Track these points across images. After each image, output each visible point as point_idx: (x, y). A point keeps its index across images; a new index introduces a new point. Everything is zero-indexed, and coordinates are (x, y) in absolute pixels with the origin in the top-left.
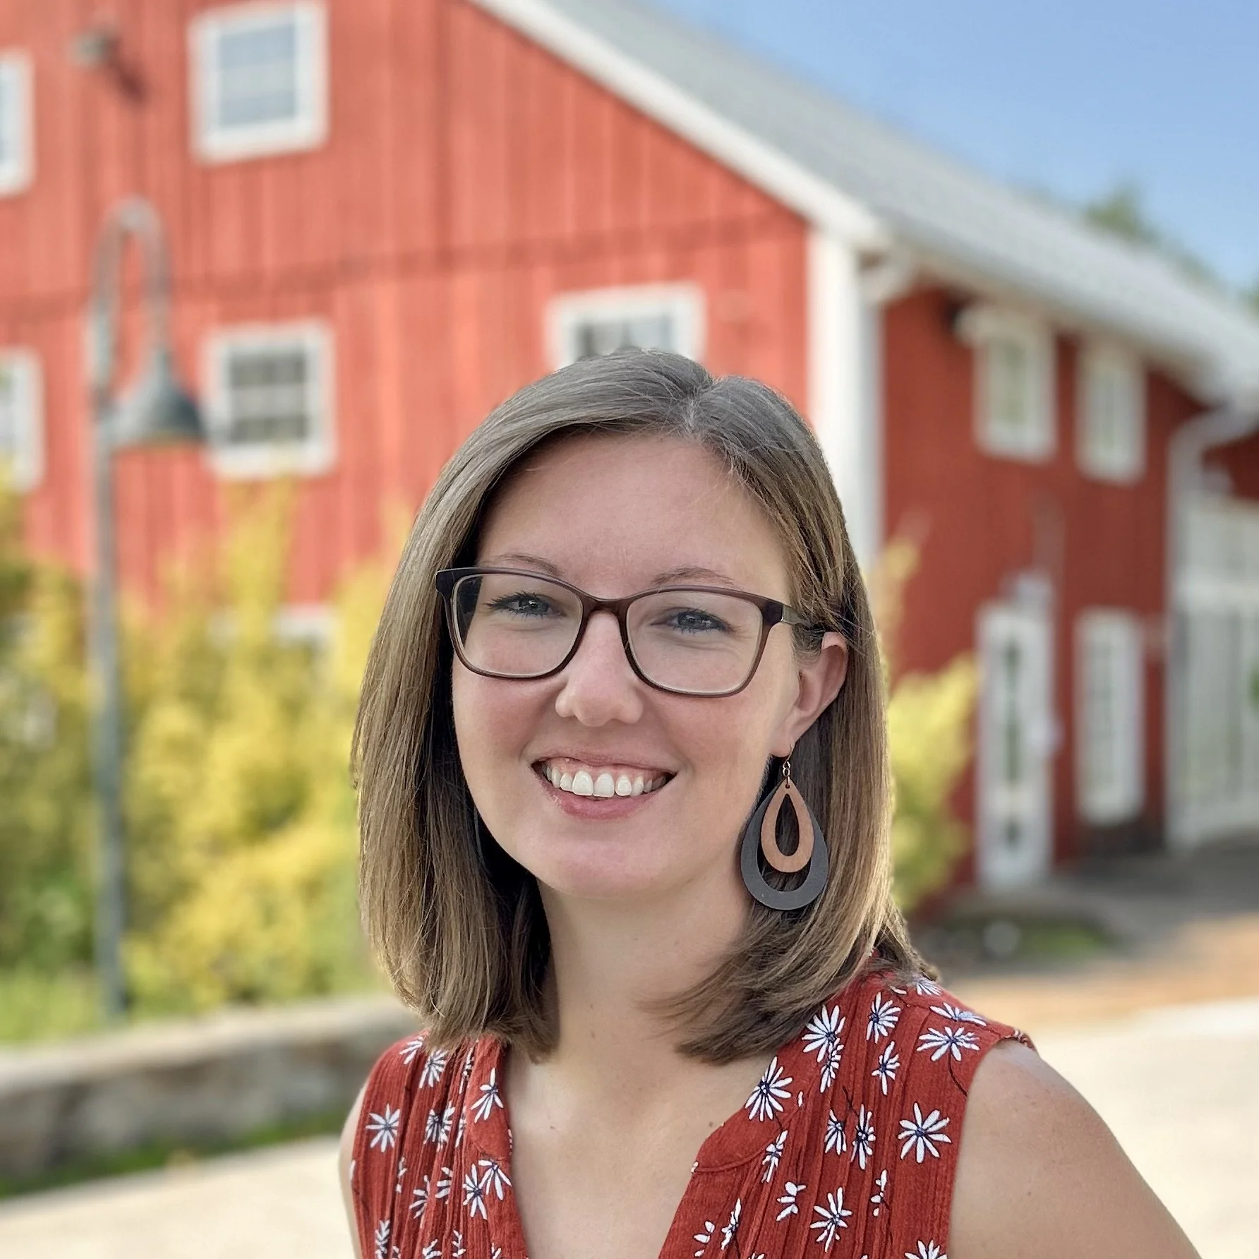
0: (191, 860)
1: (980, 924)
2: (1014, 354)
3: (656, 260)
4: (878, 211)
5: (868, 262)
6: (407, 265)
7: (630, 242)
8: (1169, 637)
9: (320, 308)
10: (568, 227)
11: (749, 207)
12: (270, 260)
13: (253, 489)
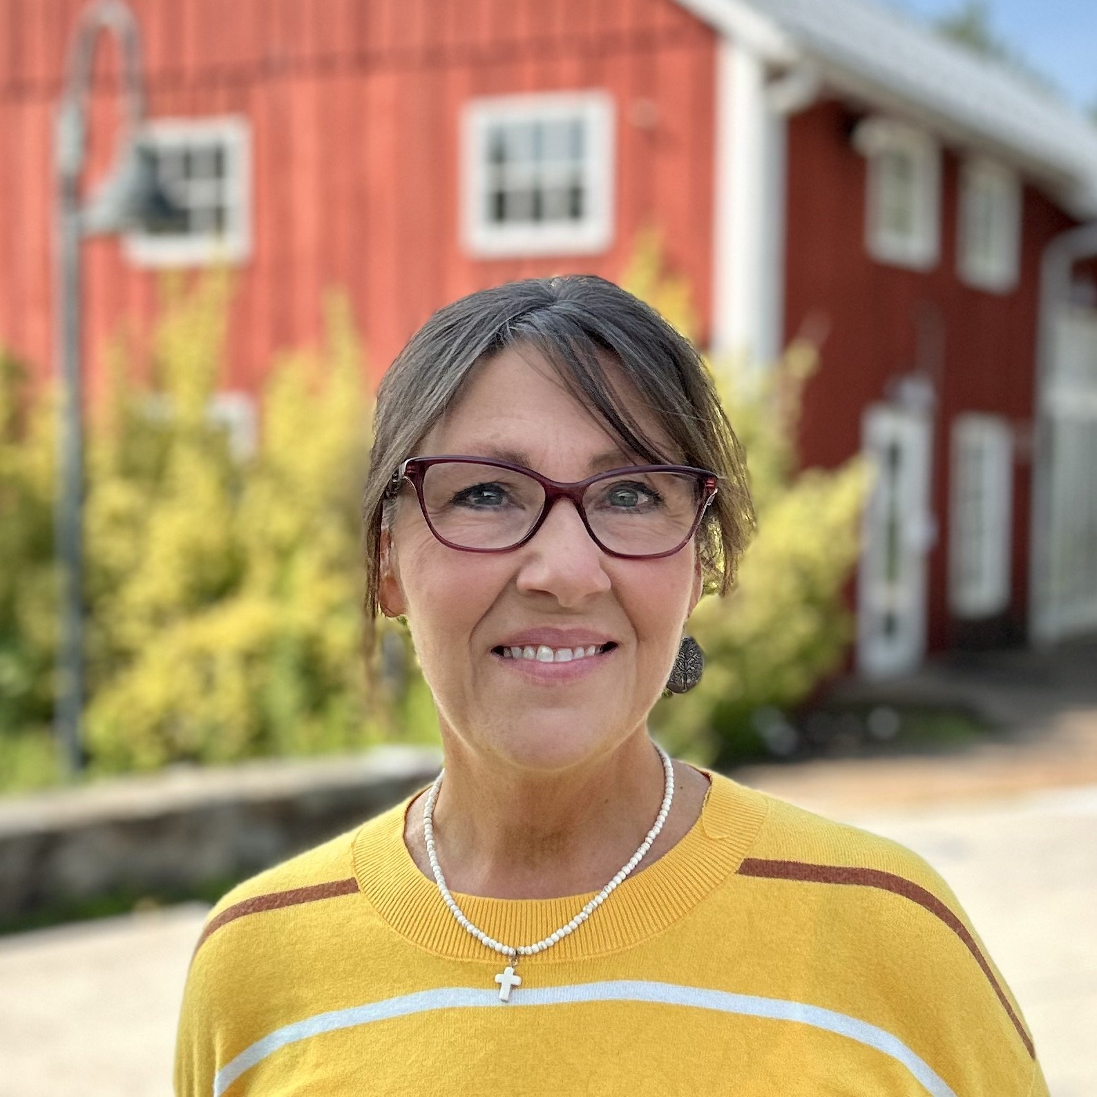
1: (864, 708)
2: (903, 165)
3: (568, 66)
4: (785, 26)
5: (774, 74)
6: (325, 65)
7: (544, 48)
8: (1036, 441)
9: (239, 105)
10: (484, 35)
11: (660, 18)
12: (191, 59)
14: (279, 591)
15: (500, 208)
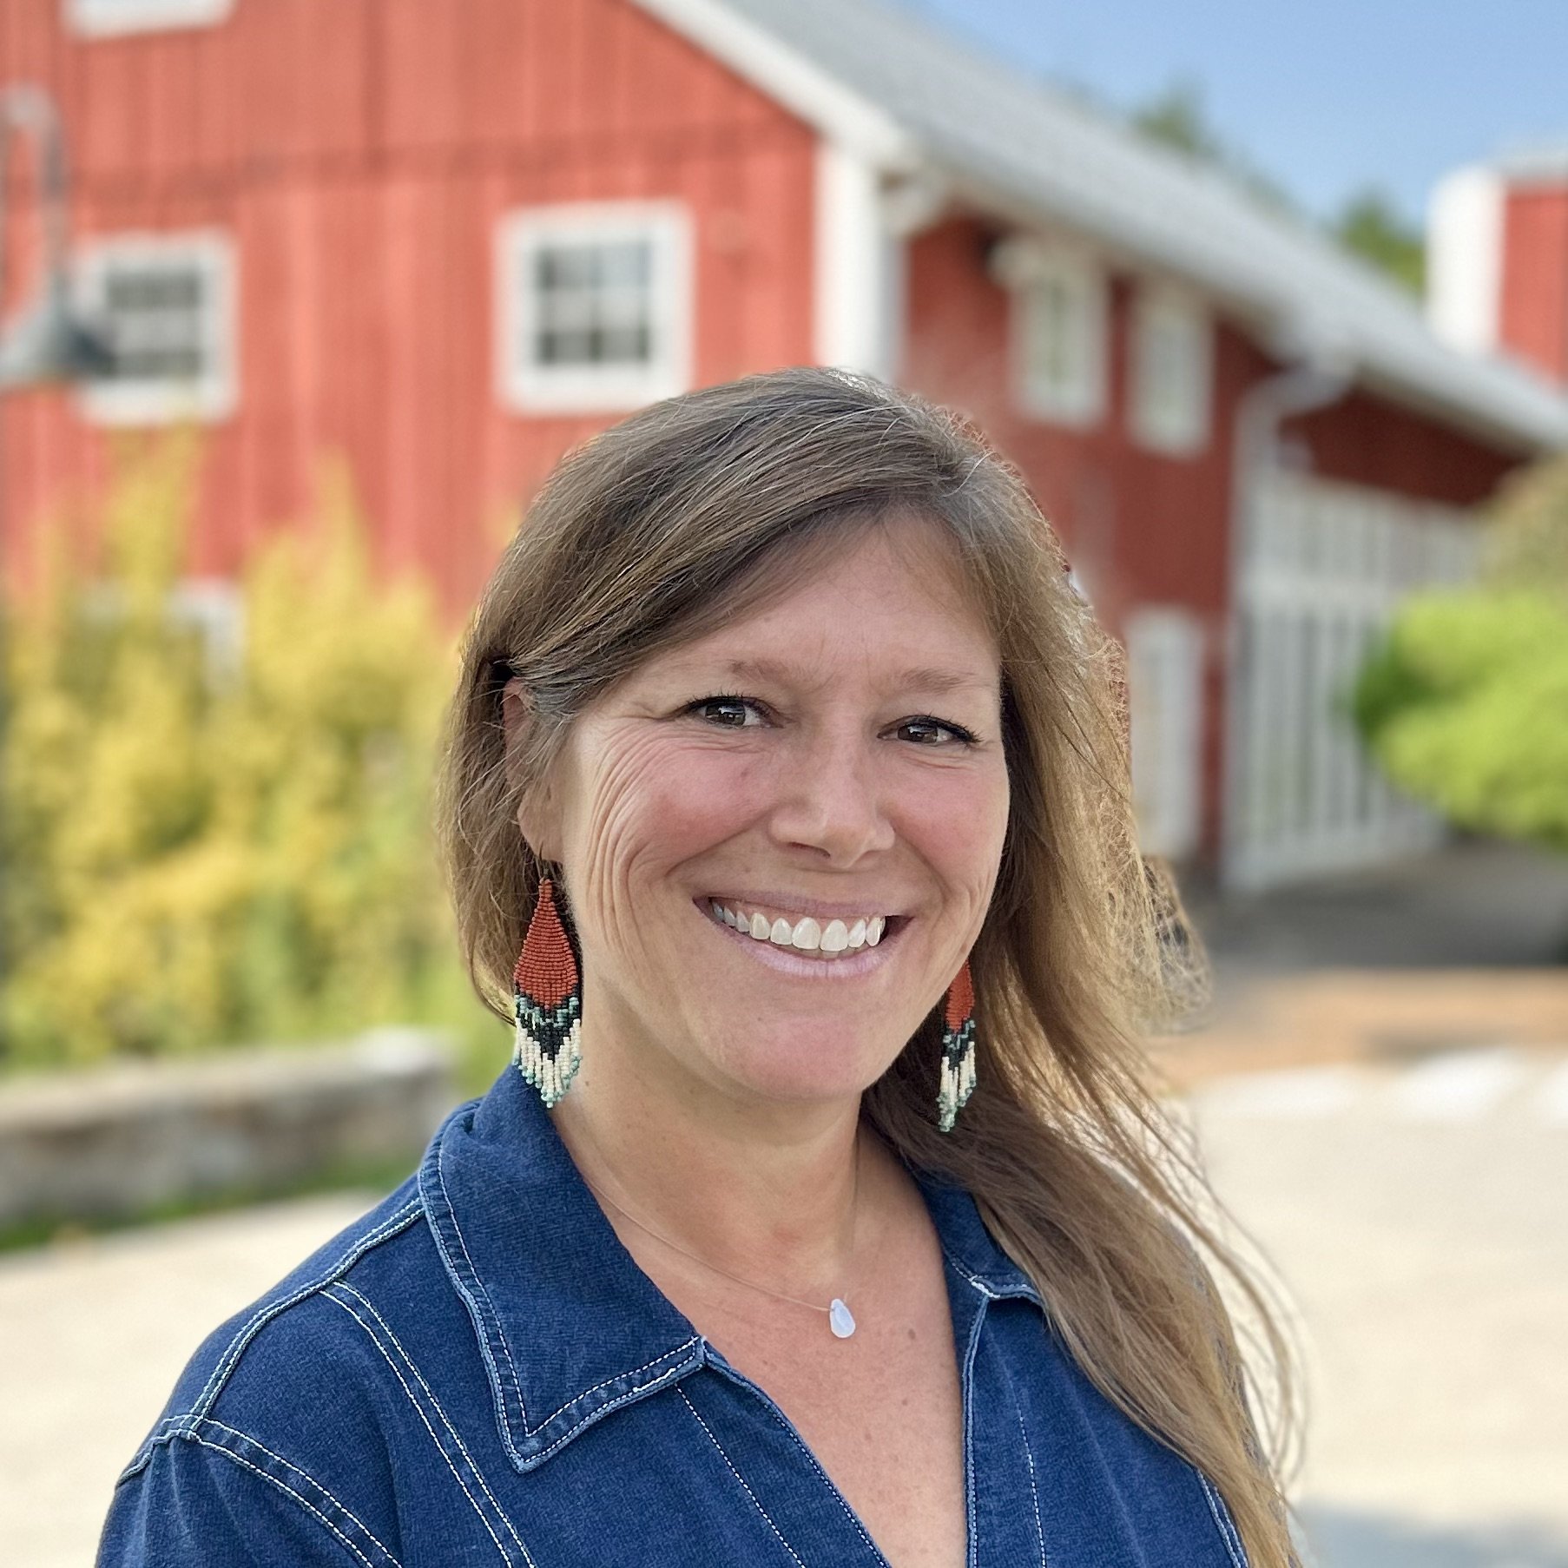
0: (72, 885)
2: (1058, 296)
3: (634, 173)
4: (903, 119)
5: (890, 183)
6: (327, 169)
7: (602, 148)
8: (1232, 642)
9: (221, 216)
10: (527, 127)
11: (748, 112)
13: (148, 438)
14: (259, 833)
15: (550, 349)
